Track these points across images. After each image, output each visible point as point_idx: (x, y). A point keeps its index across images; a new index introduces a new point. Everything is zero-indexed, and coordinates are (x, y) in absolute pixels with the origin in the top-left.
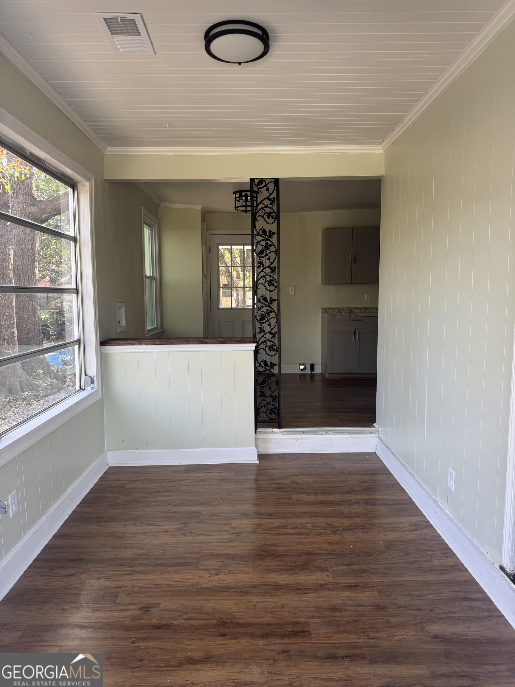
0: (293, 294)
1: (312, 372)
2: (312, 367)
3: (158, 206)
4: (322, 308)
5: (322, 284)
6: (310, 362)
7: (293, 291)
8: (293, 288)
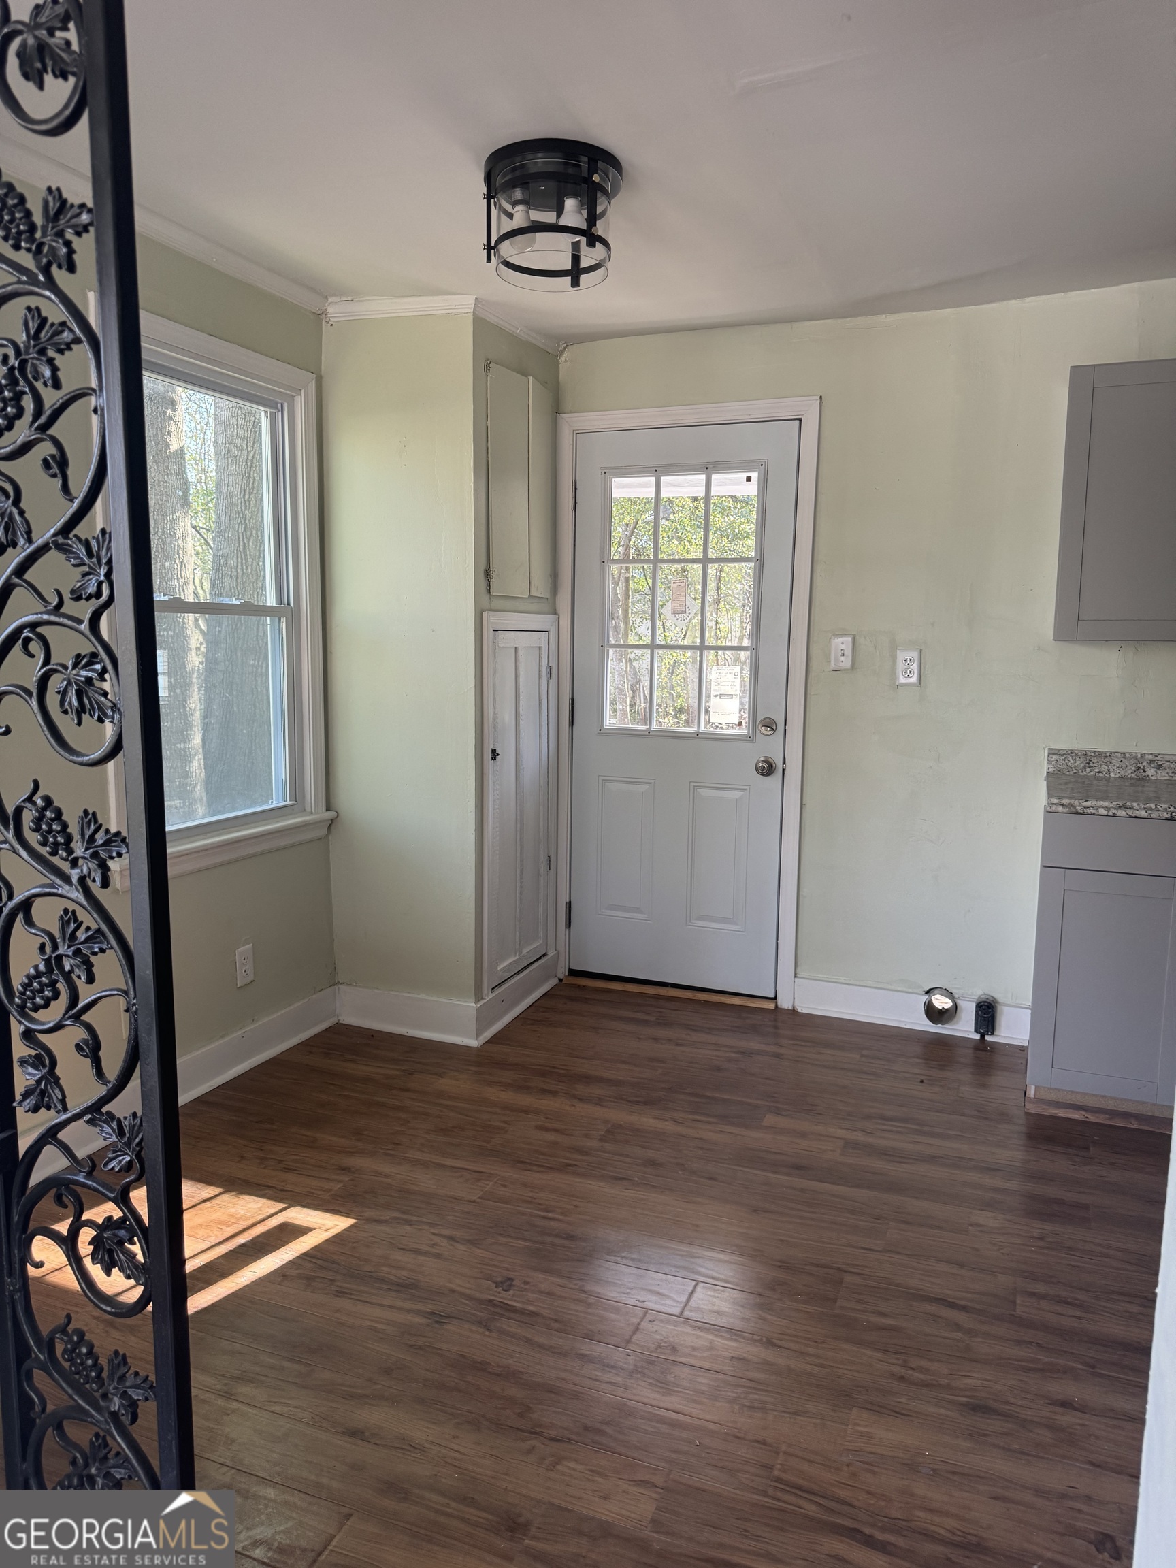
0: (914, 679)
1: (983, 1036)
2: (987, 1013)
3: (319, 317)
4: (1053, 752)
5: (1057, 638)
6: (979, 991)
7: (915, 666)
8: (915, 654)
